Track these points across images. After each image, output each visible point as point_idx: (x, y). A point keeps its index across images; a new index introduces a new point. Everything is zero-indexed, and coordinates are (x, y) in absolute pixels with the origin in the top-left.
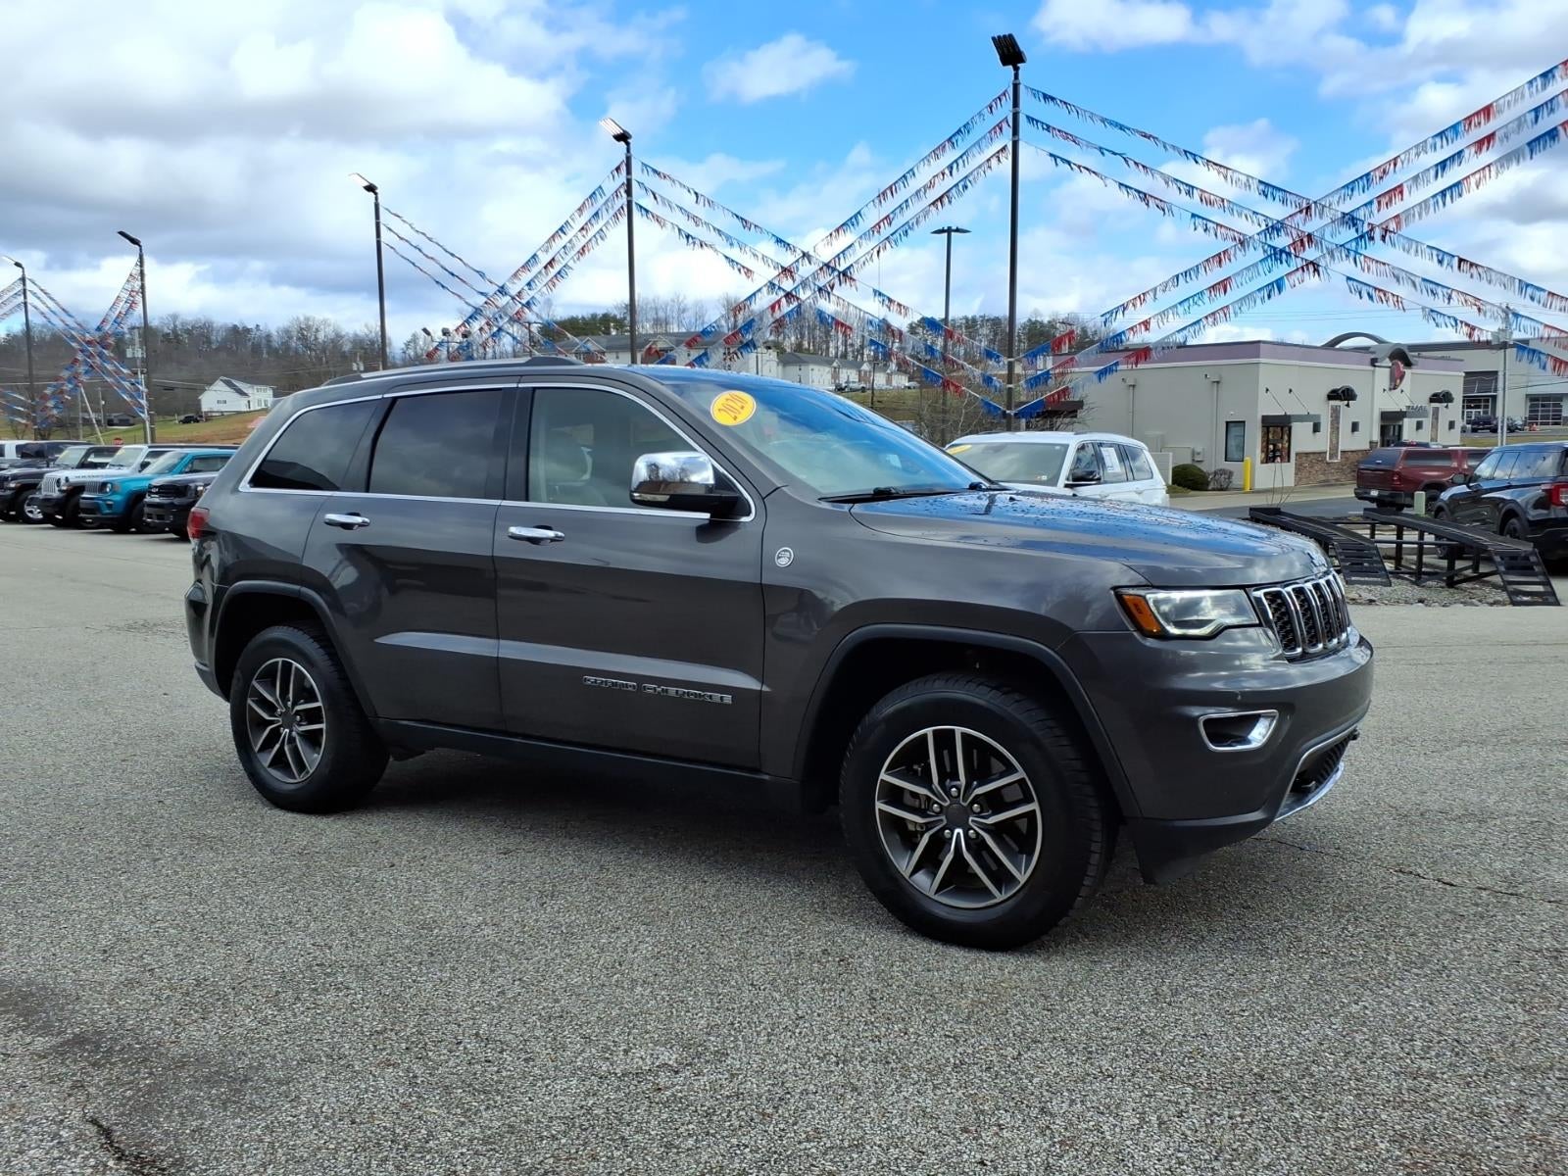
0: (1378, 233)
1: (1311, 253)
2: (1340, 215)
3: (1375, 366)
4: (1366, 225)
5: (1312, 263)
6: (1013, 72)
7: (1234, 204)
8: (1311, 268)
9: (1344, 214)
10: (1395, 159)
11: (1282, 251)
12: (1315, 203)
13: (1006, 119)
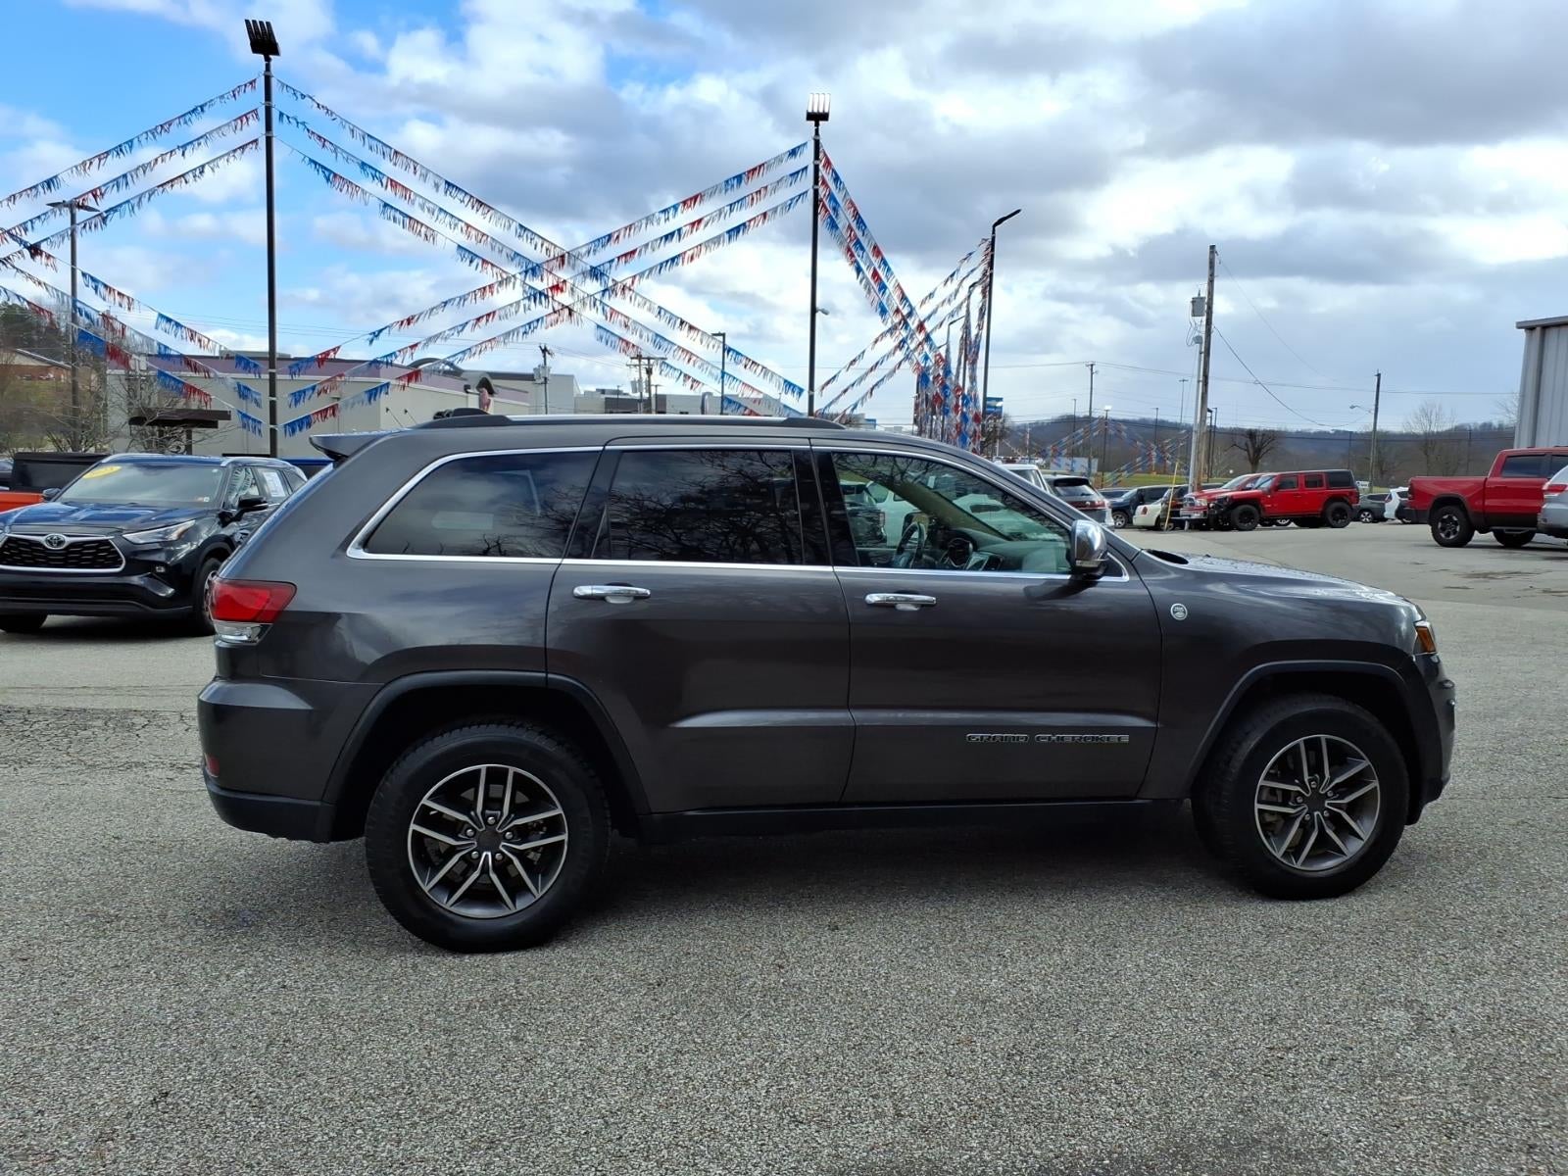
0: (619, 287)
1: (564, 298)
2: (589, 268)
3: (467, 392)
4: (610, 280)
5: (567, 307)
6: (264, 63)
7: (497, 242)
8: (566, 311)
9: (592, 268)
10: (631, 225)
11: (541, 293)
12: (568, 253)
13: (255, 111)
